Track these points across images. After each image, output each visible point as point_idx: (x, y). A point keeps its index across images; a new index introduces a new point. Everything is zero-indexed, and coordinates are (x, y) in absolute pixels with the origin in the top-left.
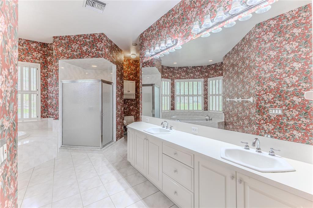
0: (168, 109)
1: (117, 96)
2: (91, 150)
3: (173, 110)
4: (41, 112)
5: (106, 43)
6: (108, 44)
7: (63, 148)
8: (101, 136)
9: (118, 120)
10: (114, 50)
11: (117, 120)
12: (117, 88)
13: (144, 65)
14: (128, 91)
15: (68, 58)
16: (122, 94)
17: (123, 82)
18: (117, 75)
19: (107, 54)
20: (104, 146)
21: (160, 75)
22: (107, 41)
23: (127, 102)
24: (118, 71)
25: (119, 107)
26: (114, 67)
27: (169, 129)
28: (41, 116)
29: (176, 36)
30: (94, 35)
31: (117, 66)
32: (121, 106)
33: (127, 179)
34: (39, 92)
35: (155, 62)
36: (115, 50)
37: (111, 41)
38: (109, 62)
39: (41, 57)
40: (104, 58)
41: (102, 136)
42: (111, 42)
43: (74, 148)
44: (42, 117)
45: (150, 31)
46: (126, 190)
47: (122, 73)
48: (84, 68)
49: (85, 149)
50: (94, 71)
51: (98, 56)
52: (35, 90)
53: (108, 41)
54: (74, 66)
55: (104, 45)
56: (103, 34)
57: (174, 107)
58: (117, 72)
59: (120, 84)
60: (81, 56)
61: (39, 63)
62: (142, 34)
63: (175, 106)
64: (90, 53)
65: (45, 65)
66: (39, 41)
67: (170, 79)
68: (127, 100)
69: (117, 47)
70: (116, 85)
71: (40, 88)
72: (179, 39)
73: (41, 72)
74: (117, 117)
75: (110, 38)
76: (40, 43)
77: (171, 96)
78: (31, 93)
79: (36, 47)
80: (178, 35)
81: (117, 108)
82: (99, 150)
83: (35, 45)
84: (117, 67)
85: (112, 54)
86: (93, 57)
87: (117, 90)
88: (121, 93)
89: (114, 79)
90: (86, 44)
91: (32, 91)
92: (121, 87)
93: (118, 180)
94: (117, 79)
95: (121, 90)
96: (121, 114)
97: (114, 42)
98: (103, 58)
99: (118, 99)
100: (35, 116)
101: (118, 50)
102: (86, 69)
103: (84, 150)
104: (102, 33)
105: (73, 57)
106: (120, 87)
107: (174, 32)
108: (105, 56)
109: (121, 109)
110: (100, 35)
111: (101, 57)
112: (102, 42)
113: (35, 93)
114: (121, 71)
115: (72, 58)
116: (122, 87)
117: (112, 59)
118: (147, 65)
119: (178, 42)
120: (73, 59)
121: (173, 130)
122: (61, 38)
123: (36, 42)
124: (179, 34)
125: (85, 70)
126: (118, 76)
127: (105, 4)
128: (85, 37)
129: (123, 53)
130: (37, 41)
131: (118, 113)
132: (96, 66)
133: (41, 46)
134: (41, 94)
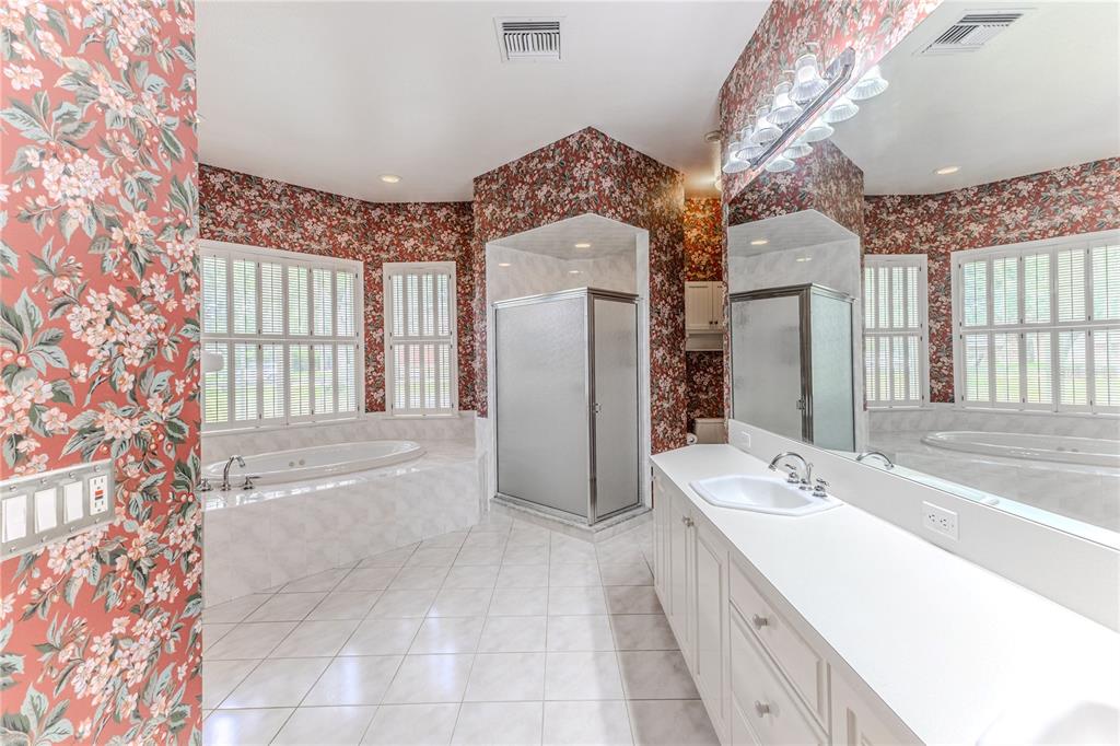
0: (915, 395)
1: (655, 343)
2: (562, 523)
3: (945, 400)
4: (460, 394)
5: (603, 158)
6: (612, 160)
7: (500, 501)
8: (591, 480)
9: (660, 430)
10: (636, 177)
11: (654, 431)
12: (654, 311)
13: (760, 209)
14: (711, 323)
15: (505, 233)
16: (679, 332)
17: (682, 290)
18: (651, 266)
19: (608, 198)
20: (601, 519)
21: (854, 241)
22: (608, 149)
23: (710, 365)
24: (657, 247)
25: (665, 384)
26: (642, 237)
27: (808, 495)
28: (460, 405)
29: (847, 33)
30: (565, 142)
31: (650, 234)
32: (674, 379)
33: (626, 662)
34: (454, 340)
35: (810, 186)
36: (645, 175)
37: (626, 147)
38: (617, 223)
39: (458, 242)
40: (596, 212)
41: (593, 481)
42: (624, 149)
43: (523, 509)
44: (463, 406)
45: (750, 57)
46: (606, 702)
47: (675, 256)
48: (561, 258)
49: (548, 516)
50: (591, 261)
51: (577, 210)
52: (446, 333)
53: (611, 151)
54: (530, 254)
55: (597, 166)
56: (590, 130)
57: (951, 387)
58: (651, 254)
59: (669, 299)
60: (532, 222)
61: (454, 259)
62: (726, 84)
63: (955, 384)
64: (555, 205)
65: (465, 262)
66: (451, 200)
67: (921, 252)
68: (707, 357)
69: (649, 161)
70: (648, 302)
71: (456, 328)
72: (859, 44)
73: (458, 284)
74: (653, 418)
75: (617, 136)
76: (455, 203)
77: (932, 336)
78: (424, 343)
79: (448, 217)
80: (855, 26)
81: (654, 385)
82: (583, 526)
83: (444, 211)
84: (653, 237)
85: (630, 192)
86: (563, 216)
87: (654, 321)
88: (671, 330)
89: (641, 281)
90: (544, 180)
91: (439, 337)
92: (673, 307)
93: (598, 654)
94: (652, 279)
95: (674, 320)
96: (674, 410)
97: (638, 146)
98: (590, 216)
99: (659, 354)
100: (448, 406)
101: (659, 174)
102: (567, 259)
103: (545, 518)
104: (586, 127)
105: (516, 229)
106: (666, 311)
107: (837, 22)
108: (601, 204)
109: (676, 391)
110: (581, 136)
111: (585, 212)
112: (586, 159)
113: (447, 343)
114: (674, 248)
115: (514, 232)
116: (679, 307)
117: (631, 211)
118: (774, 208)
119: (858, 60)
120: (516, 234)
121: (832, 500)
122: (489, 178)
123: (446, 203)
124: (859, 19)
125: (562, 261)
126: (655, 267)
127: (555, 26)
128: (543, 155)
129: (679, 178)
130: (448, 201)
131: (658, 403)
132: (587, 242)
133: (457, 212)
134: (459, 344)
